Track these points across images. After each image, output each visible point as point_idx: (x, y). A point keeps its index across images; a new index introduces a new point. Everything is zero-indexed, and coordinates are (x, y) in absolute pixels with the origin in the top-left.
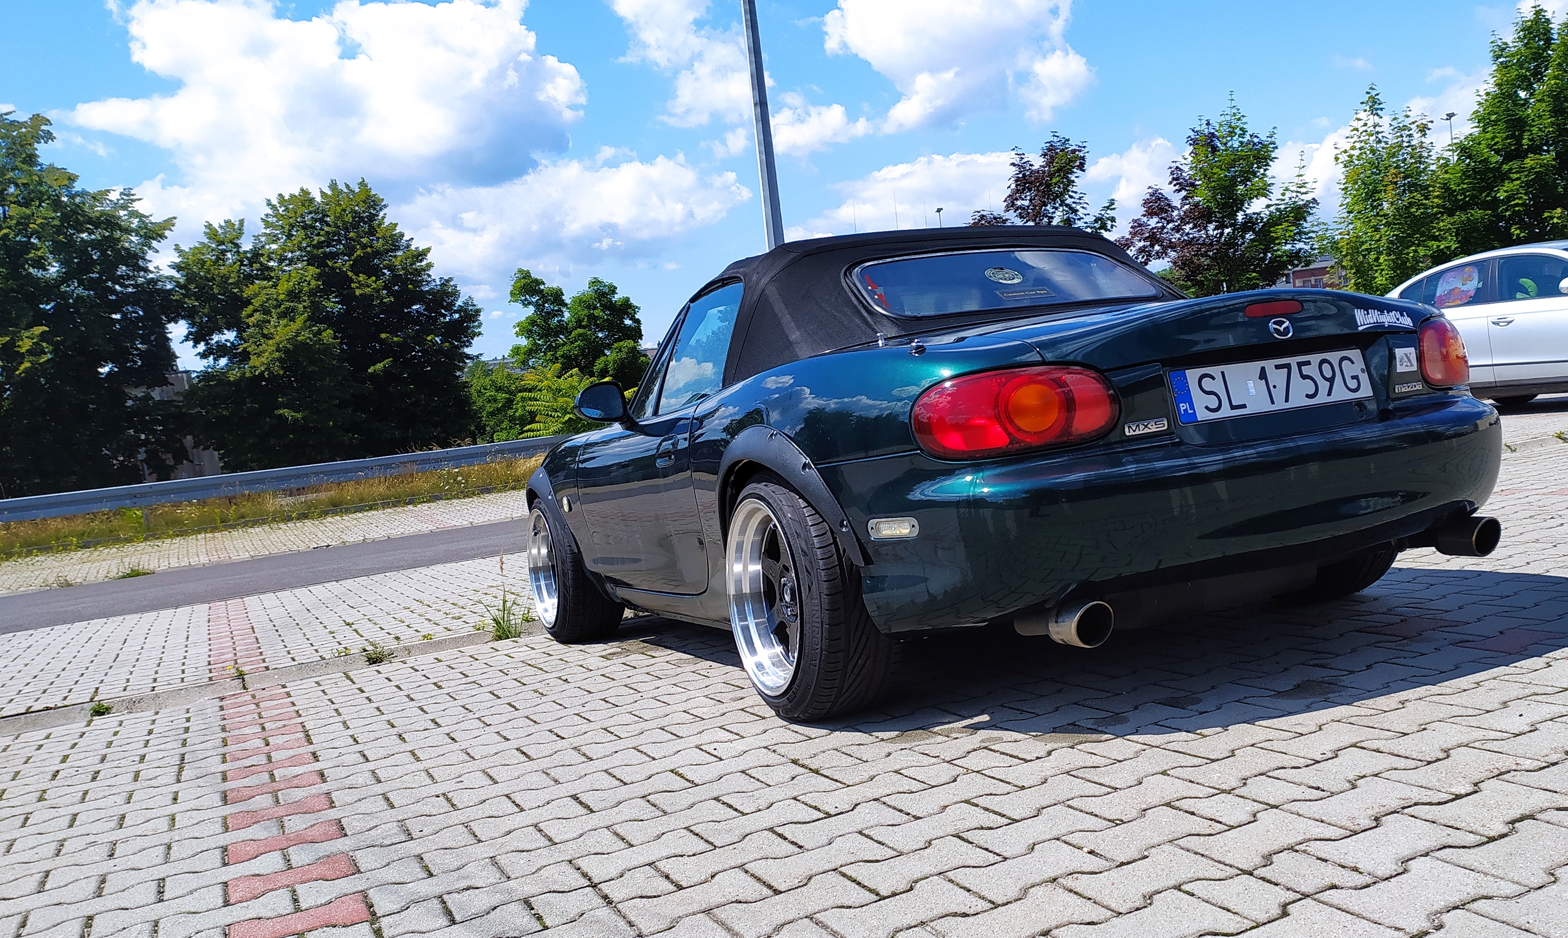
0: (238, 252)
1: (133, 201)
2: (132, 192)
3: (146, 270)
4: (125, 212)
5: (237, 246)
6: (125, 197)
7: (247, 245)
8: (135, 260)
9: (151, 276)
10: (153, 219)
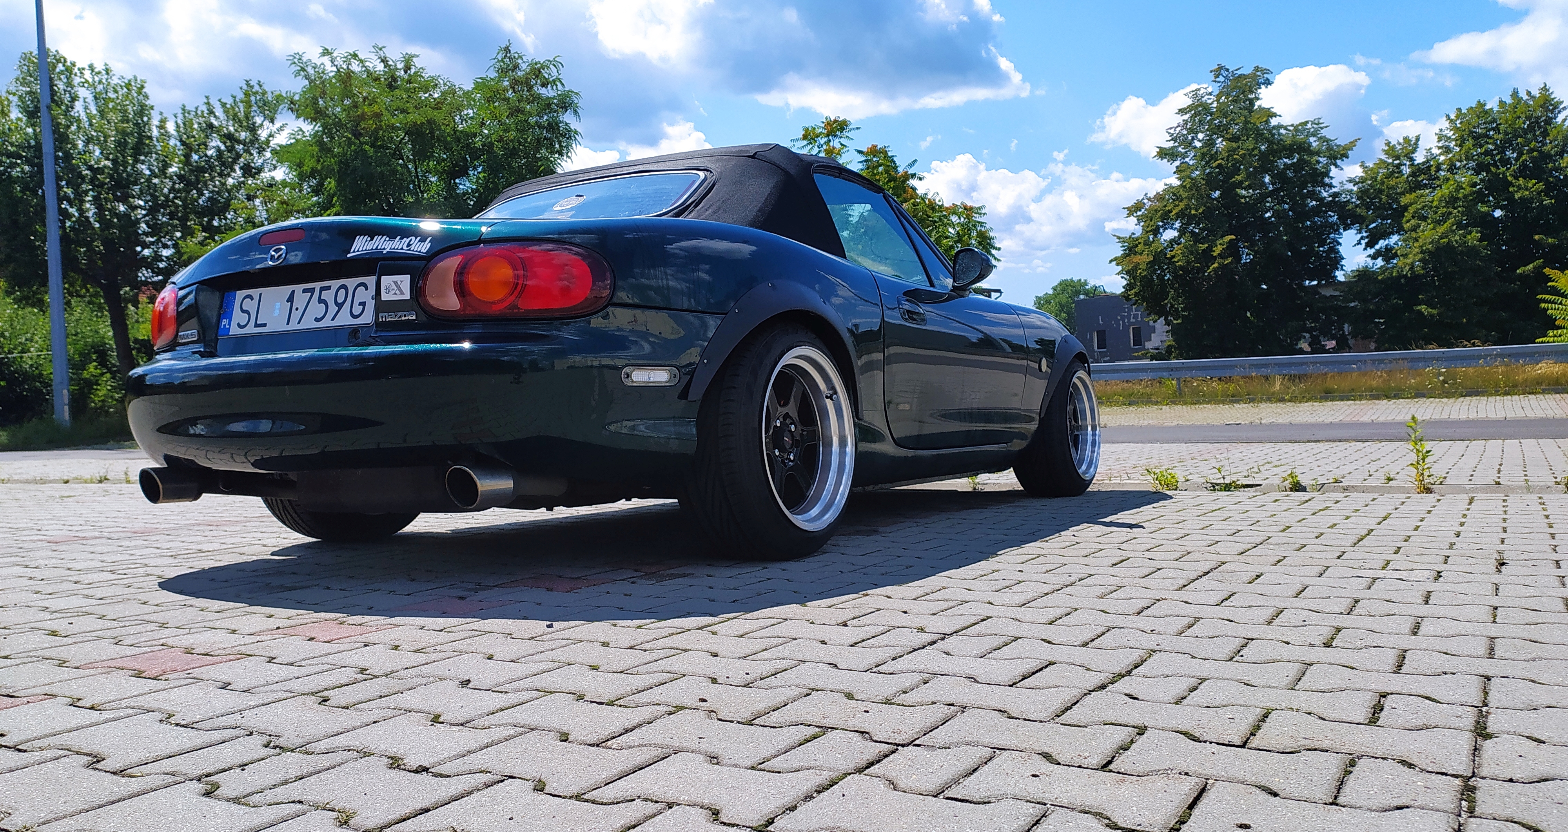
0: (1412, 165)
1: (1322, 128)
2: (1321, 121)
3: (1331, 186)
4: (1315, 139)
5: (1412, 159)
6: (1315, 126)
7: (1420, 158)
8: (1320, 177)
9: (1334, 190)
10: (1338, 142)
